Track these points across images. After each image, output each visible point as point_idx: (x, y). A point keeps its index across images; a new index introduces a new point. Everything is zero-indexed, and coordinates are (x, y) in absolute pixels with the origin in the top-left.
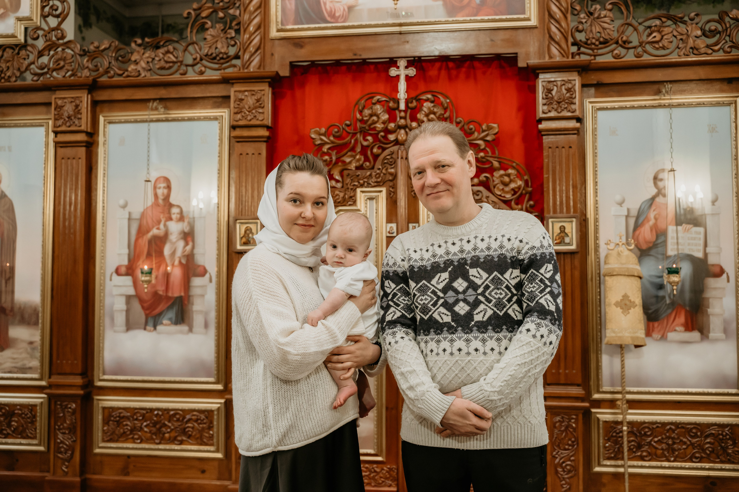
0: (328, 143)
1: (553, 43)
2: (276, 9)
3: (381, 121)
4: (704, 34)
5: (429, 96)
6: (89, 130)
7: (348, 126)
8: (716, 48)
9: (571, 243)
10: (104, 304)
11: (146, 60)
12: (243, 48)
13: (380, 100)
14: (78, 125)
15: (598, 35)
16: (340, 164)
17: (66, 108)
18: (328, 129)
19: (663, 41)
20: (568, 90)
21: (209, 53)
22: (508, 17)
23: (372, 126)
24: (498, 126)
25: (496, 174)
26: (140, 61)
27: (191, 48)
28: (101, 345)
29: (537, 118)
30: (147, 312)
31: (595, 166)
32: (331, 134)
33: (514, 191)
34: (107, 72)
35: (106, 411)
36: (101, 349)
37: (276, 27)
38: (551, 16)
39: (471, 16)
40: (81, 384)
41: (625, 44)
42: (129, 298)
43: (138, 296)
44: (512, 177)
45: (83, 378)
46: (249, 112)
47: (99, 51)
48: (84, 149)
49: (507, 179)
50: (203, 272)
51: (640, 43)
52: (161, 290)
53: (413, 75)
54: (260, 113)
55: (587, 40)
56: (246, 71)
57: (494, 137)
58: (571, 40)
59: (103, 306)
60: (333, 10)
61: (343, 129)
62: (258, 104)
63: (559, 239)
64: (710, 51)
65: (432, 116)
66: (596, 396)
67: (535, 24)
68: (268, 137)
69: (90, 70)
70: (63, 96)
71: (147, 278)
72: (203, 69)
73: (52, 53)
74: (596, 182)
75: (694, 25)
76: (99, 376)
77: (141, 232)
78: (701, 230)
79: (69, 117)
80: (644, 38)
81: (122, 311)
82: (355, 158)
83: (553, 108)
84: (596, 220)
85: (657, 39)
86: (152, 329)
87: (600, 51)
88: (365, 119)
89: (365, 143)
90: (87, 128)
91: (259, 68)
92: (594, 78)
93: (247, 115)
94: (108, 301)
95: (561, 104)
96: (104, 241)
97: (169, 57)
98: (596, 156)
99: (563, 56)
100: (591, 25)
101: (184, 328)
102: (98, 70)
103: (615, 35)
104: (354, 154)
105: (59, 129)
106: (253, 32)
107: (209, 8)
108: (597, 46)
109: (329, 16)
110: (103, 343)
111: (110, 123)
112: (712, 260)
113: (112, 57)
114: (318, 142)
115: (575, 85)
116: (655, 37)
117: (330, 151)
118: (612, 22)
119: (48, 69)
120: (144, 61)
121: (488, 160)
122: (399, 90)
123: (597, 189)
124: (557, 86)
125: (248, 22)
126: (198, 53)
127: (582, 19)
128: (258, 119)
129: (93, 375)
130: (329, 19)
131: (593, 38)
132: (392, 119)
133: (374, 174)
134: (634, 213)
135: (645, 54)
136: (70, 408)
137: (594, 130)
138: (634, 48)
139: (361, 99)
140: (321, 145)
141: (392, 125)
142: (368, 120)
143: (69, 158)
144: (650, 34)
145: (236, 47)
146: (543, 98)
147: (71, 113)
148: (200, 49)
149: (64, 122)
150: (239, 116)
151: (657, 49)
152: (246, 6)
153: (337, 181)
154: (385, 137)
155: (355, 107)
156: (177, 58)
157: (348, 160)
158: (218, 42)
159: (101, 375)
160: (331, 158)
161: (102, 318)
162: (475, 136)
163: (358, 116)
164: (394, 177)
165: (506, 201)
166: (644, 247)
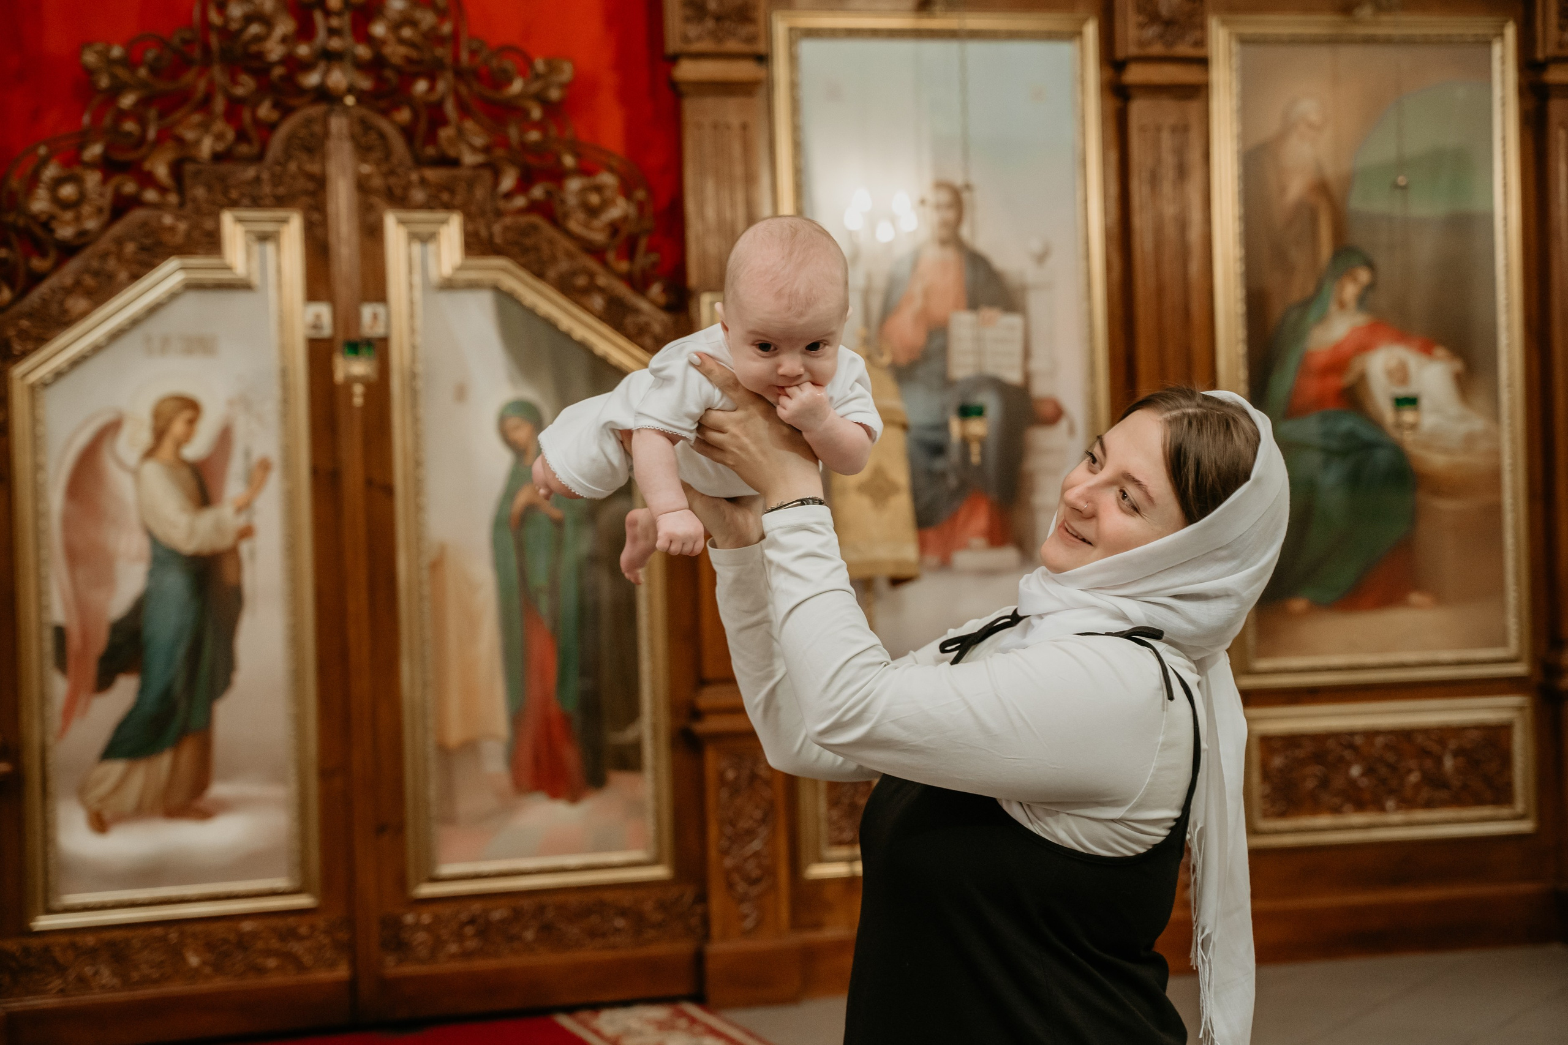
0: (134, 88)
3: (276, 37)
7: (185, 42)
16: (170, 144)
18: (130, 50)
23: (254, 48)
24: (574, 65)
25: (574, 185)
29: (670, 51)
32: (143, 62)
33: (614, 228)
44: (608, 193)
49: (594, 199)
57: (564, 92)
61: (175, 49)
65: (407, 32)
78: (1018, 320)
82: (209, 131)
83: (706, 31)
88: (234, 26)
89: (239, 91)
95: (722, 21)
104: (206, 118)
112: (1041, 389)
114: (105, 83)
117: (140, 110)
121: (549, 150)
132: (305, 31)
133: (265, 176)
134: (880, 283)
140: (114, 93)
141: (303, 50)
142: (240, 32)
153: (165, 190)
154: (290, 79)
157: (189, 135)
160: (144, 128)
162: (517, 86)
163: (214, 17)
164: (319, 185)
165: (596, 252)
166: (903, 359)
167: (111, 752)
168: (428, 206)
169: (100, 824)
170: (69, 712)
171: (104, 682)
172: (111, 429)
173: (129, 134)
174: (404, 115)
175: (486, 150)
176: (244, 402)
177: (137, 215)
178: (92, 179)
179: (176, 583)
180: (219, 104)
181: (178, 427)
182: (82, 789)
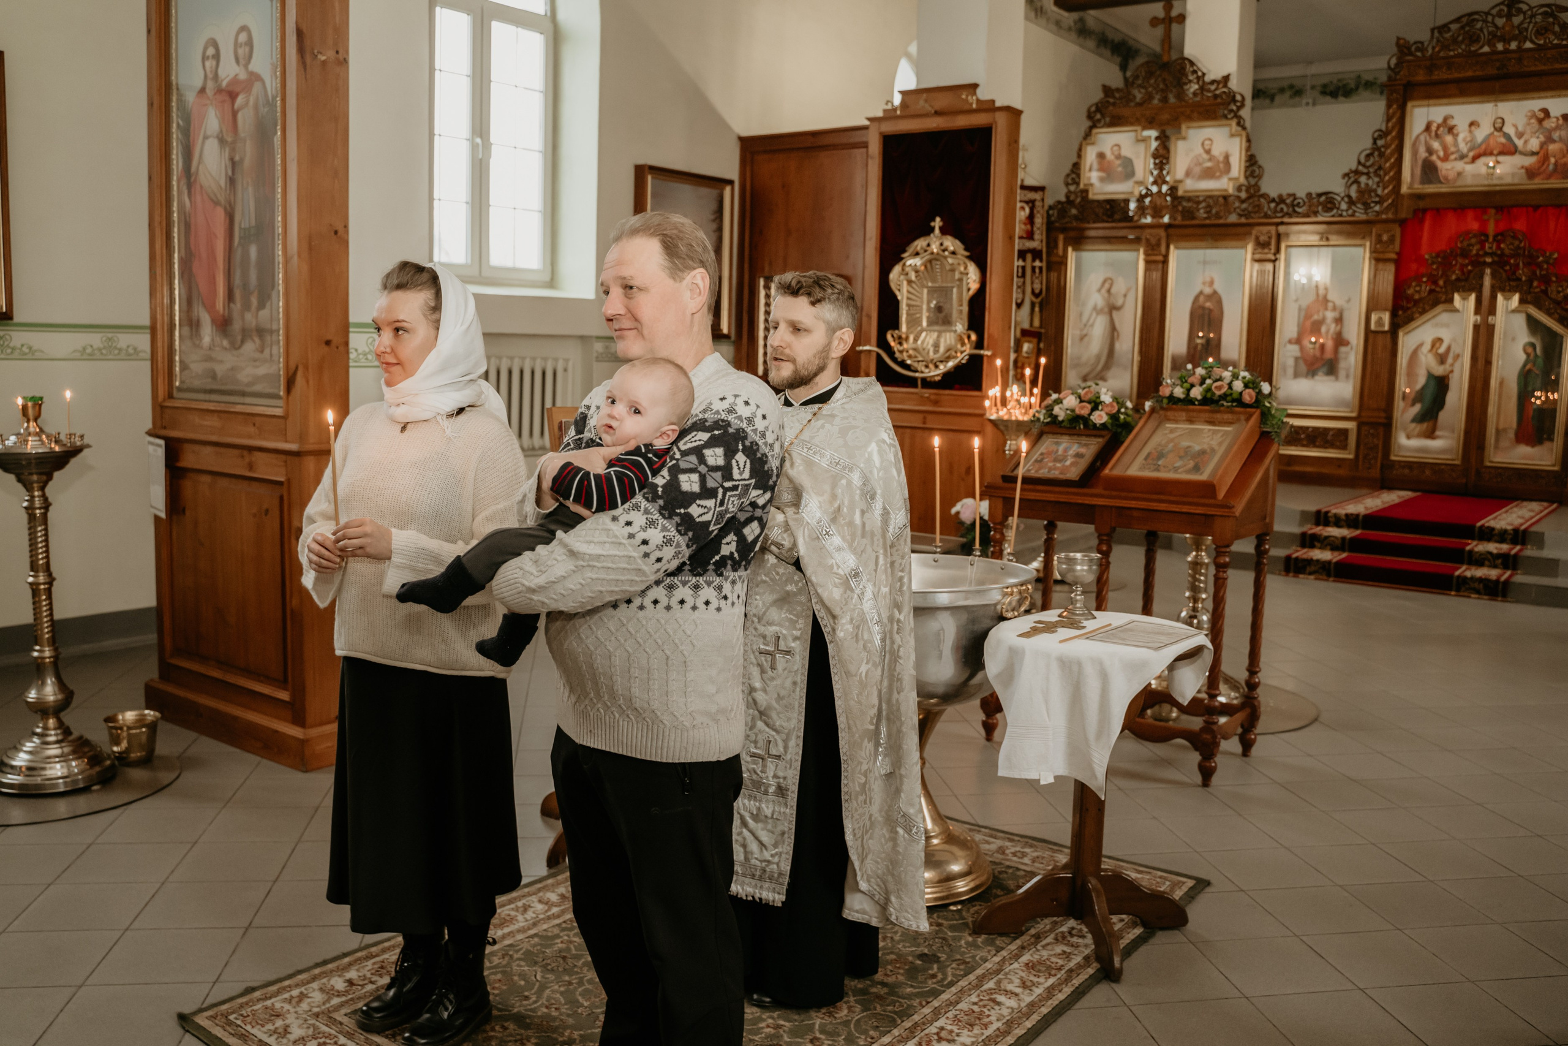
0: (1438, 263)
3: (1475, 249)
5: (1510, 233)
6: (1275, 251)
13: (1475, 235)
14: (1269, 248)
17: (1261, 237)
18: (1437, 254)
23: (1469, 252)
24: (1558, 254)
25: (1554, 285)
26: (1310, 207)
27: (1346, 198)
30: (1309, 367)
32: (1440, 257)
34: (1287, 214)
39: (1545, 180)
46: (1385, 243)
47: (1282, 200)
48: (1271, 264)
49: (1560, 289)
50: (1346, 343)
52: (1319, 354)
53: (1500, 219)
54: (1392, 243)
56: (1384, 216)
57: (1554, 261)
59: (1279, 363)
60: (1447, 175)
61: (1448, 253)
62: (1391, 238)
68: (1397, 259)
69: (1276, 212)
70: (1260, 230)
72: (1353, 213)
73: (1251, 201)
77: (1308, 316)
79: (1264, 244)
81: (1291, 366)
82: (1455, 273)
86: (1311, 378)
89: (1464, 263)
91: (1394, 214)
94: (1282, 359)
96: (1282, 323)
97: (1330, 205)
101: (1332, 378)
102: (1282, 212)
104: (1454, 270)
105: (1257, 251)
106: (1391, 189)
109: (1443, 179)
111: (1289, 247)
113: (1291, 204)
114: (1431, 261)
117: (1439, 268)
119: (1248, 211)
120: (1313, 207)
121: (1547, 277)
122: (1489, 229)
125: (1388, 183)
128: (1391, 247)
130: (1443, 181)
132: (1483, 247)
133: (1468, 284)
139: (1462, 233)
141: (1482, 252)
142: (1465, 249)
145: (1378, 197)
147: (1264, 241)
149: (1260, 247)
150: (1378, 245)
152: (1386, 172)
153: (1442, 287)
154: (1478, 259)
155: (1458, 238)
156: (1335, 205)
157: (1450, 274)
158: (1365, 195)
159: (1277, 405)
162: (1541, 259)
164: (1481, 286)
165: (1558, 303)
167: (1413, 420)
168: (1509, 291)
169: (1408, 437)
170: (1404, 411)
171: (1413, 404)
172: (1421, 345)
174: (1508, 268)
175: (1530, 276)
176: (1454, 340)
179: (1433, 383)
181: (1437, 345)
182: (1405, 429)
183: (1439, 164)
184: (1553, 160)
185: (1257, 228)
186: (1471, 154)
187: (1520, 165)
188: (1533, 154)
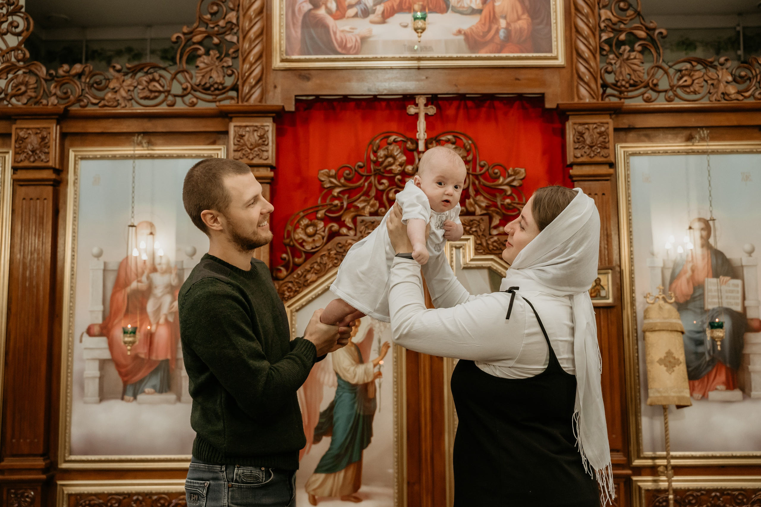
0: (339, 187)
1: (582, 83)
2: (280, 36)
3: (397, 163)
4: (735, 80)
5: (450, 137)
6: (57, 167)
7: (360, 167)
8: (747, 94)
9: (607, 297)
10: (72, 370)
11: (127, 88)
12: (242, 78)
13: (397, 140)
14: (45, 160)
15: (628, 77)
16: (352, 209)
17: (29, 140)
18: (337, 172)
19: (694, 85)
20: (601, 134)
21: (203, 83)
22: (535, 55)
23: (388, 169)
24: (525, 171)
26: (119, 89)
27: (179, 76)
28: (68, 419)
29: (568, 162)
30: (126, 379)
31: (629, 214)
32: (343, 176)
34: (79, 100)
35: (73, 499)
36: (68, 424)
37: (280, 57)
38: (579, 55)
39: (495, 53)
40: (43, 467)
41: (654, 88)
42: (103, 363)
43: (114, 360)
45: (44, 460)
46: (251, 149)
47: (69, 76)
48: (50, 189)
51: (670, 86)
52: (143, 352)
53: (433, 114)
54: (263, 151)
55: (617, 82)
56: (245, 104)
57: (521, 182)
58: (600, 81)
59: (71, 373)
60: (344, 41)
61: (356, 171)
62: (260, 141)
63: (594, 292)
64: (741, 98)
66: (637, 462)
67: (563, 63)
68: (272, 179)
69: (57, 97)
70: (26, 126)
71: (130, 339)
72: (195, 100)
73: (10, 76)
74: (631, 232)
75: (725, 70)
76: (65, 456)
77: (119, 285)
78: (739, 282)
79: (33, 151)
80: (675, 82)
81: (94, 378)
82: (369, 203)
83: (585, 152)
84: (632, 272)
85: (689, 82)
86: (132, 398)
87: (630, 94)
88: (380, 160)
89: (381, 187)
90: (55, 165)
91: (261, 101)
92: (626, 121)
93: (249, 154)
94: (76, 367)
95: (593, 148)
96: (72, 297)
97: (154, 86)
98: (629, 204)
99: (594, 98)
100: (620, 67)
101: (171, 396)
102: (69, 97)
103: (646, 78)
104: (367, 198)
105: (21, 165)
106: (253, 61)
107: (201, 32)
108: (627, 88)
109: (340, 47)
110: (70, 417)
111: (83, 158)
112: (751, 314)
113: (85, 83)
114: (328, 185)
115: (608, 128)
116: (686, 81)
117: (341, 195)
118: (641, 65)
119: (6, 95)
120: (124, 90)
121: (515, 207)
122: (418, 130)
123: (631, 239)
124: (588, 129)
125: (248, 51)
126: (189, 82)
127: (611, 59)
128: (261, 158)
129: (56, 456)
130: (339, 50)
131: (623, 80)
132: (410, 161)
135: (676, 99)
136: (27, 497)
137: (627, 177)
138: (666, 91)
139: (376, 139)
140: (331, 189)
141: (409, 168)
142: (383, 162)
143: (31, 199)
144: (681, 78)
145: (233, 77)
146: (574, 142)
147: (37, 146)
148: (191, 78)
149: (28, 156)
150: (239, 154)
151: (688, 93)
152: (245, 33)
153: (349, 229)
154: (402, 181)
155: (369, 146)
156: (163, 87)
157: (361, 205)
158: (213, 71)
159: (67, 455)
160: (342, 203)
161: (69, 387)
162: (501, 180)
163: (372, 157)
166: (682, 300)
167: (318, 470)
169: (314, 501)
171: (317, 439)
173: (336, 206)
175: (487, 207)
177: (337, 239)
178: (321, 225)
179: (347, 397)
180: (373, 193)
182: (307, 486)
183: (330, 21)
184: (503, 23)
185: (20, 124)
186: (380, 9)
187: (455, 30)
188: (474, 12)
